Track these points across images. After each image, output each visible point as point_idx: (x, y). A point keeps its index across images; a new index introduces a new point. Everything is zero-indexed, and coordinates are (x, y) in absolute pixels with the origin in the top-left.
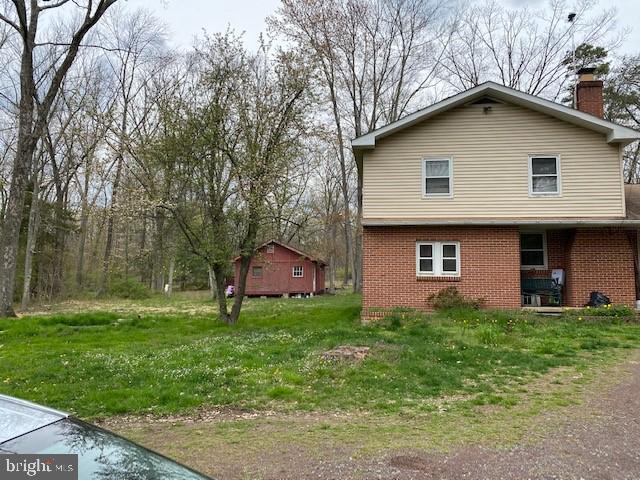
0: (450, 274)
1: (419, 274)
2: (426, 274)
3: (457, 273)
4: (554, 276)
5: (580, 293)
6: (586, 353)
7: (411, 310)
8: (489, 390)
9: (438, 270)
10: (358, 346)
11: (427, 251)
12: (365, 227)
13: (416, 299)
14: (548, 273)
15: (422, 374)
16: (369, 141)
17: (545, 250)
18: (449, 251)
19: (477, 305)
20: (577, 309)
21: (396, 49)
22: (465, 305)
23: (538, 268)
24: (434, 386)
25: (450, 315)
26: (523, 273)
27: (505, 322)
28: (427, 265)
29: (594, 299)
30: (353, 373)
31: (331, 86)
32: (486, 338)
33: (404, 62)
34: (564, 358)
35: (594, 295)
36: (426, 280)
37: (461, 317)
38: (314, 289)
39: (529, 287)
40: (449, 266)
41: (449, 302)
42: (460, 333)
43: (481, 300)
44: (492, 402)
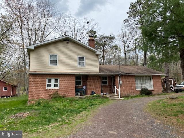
0: (56, 88)
1: (47, 88)
2: (49, 88)
3: (58, 88)
4: (83, 88)
5: (89, 92)
6: (90, 107)
7: (44, 99)
8: (64, 120)
9: (53, 87)
10: (25, 112)
11: (50, 81)
12: (30, 74)
13: (46, 96)
14: (82, 87)
15: (45, 118)
16: (32, 47)
17: (81, 81)
18: (56, 81)
19: (63, 97)
20: (89, 96)
21: (43, 21)
22: (60, 97)
23: (80, 85)
24: (49, 122)
25: (56, 100)
26: (76, 87)
27: (71, 101)
28: (50, 86)
30: (22, 121)
31: (21, 29)
32: (65, 106)
33: (45, 26)
34: (84, 109)
35: (92, 92)
36: (49, 90)
37: (59, 100)
38: (12, 95)
39: (77, 90)
40: (56, 85)
41: (56, 96)
42: (58, 105)
43: (65, 95)
44: (65, 124)
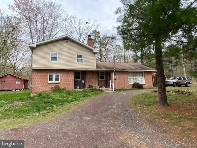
0: (57, 82)
1: (49, 82)
2: (51, 82)
3: (59, 82)
4: (82, 82)
5: (87, 86)
7: (46, 92)
9: (54, 81)
10: (21, 102)
11: (51, 76)
13: (48, 89)
14: (81, 81)
17: (81, 76)
18: (57, 76)
19: (63, 89)
20: (86, 89)
22: (60, 89)
23: (79, 80)
25: (56, 92)
26: (75, 81)
27: (69, 93)
28: (51, 80)
29: (90, 86)
33: (52, 26)
35: (90, 85)
36: (51, 83)
37: (59, 92)
38: (24, 88)
39: (76, 84)
40: (57, 80)
41: (57, 89)
43: (65, 88)
